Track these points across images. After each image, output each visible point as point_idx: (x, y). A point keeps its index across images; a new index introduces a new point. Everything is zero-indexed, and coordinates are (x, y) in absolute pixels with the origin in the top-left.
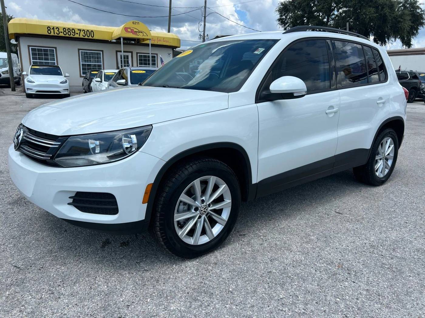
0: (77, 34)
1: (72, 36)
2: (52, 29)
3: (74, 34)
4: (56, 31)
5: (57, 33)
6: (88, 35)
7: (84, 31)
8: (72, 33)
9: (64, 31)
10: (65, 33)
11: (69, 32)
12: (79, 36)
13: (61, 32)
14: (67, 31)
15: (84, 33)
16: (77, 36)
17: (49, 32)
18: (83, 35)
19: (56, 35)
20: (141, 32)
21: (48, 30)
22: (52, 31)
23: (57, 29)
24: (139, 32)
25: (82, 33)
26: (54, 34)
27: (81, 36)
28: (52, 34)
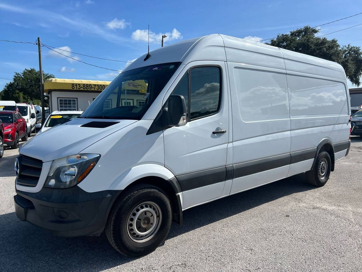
0: (93, 88)
1: (89, 89)
2: (75, 85)
3: (90, 88)
4: (78, 86)
5: (78, 88)
6: (101, 89)
7: (98, 86)
8: (89, 88)
9: (84, 87)
10: (84, 88)
11: (87, 87)
12: (95, 89)
13: (82, 87)
14: (86, 87)
15: (98, 87)
16: (93, 89)
17: (73, 87)
18: (97, 89)
19: (78, 89)
20: (140, 86)
21: (73, 86)
22: (75, 87)
23: (79, 85)
24: (139, 86)
25: (96, 87)
26: (77, 89)
27: (96, 90)
28: (75, 89)
